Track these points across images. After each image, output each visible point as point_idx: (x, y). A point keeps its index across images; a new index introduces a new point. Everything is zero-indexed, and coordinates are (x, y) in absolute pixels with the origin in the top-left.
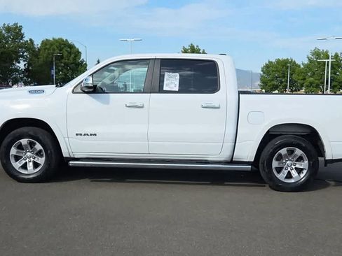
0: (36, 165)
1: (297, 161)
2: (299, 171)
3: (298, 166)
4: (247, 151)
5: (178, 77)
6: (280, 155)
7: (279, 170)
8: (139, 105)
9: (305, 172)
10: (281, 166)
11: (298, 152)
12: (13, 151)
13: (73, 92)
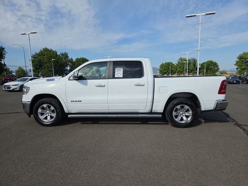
0: (52, 117)
1: (186, 111)
2: (187, 117)
3: (186, 114)
4: (159, 107)
5: (122, 70)
6: (177, 109)
7: (176, 117)
8: (102, 85)
9: (190, 117)
10: (177, 114)
11: (186, 107)
12: (40, 111)
13: (69, 79)
